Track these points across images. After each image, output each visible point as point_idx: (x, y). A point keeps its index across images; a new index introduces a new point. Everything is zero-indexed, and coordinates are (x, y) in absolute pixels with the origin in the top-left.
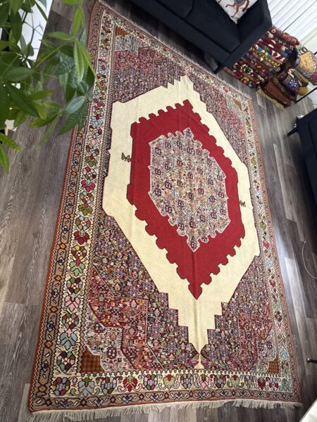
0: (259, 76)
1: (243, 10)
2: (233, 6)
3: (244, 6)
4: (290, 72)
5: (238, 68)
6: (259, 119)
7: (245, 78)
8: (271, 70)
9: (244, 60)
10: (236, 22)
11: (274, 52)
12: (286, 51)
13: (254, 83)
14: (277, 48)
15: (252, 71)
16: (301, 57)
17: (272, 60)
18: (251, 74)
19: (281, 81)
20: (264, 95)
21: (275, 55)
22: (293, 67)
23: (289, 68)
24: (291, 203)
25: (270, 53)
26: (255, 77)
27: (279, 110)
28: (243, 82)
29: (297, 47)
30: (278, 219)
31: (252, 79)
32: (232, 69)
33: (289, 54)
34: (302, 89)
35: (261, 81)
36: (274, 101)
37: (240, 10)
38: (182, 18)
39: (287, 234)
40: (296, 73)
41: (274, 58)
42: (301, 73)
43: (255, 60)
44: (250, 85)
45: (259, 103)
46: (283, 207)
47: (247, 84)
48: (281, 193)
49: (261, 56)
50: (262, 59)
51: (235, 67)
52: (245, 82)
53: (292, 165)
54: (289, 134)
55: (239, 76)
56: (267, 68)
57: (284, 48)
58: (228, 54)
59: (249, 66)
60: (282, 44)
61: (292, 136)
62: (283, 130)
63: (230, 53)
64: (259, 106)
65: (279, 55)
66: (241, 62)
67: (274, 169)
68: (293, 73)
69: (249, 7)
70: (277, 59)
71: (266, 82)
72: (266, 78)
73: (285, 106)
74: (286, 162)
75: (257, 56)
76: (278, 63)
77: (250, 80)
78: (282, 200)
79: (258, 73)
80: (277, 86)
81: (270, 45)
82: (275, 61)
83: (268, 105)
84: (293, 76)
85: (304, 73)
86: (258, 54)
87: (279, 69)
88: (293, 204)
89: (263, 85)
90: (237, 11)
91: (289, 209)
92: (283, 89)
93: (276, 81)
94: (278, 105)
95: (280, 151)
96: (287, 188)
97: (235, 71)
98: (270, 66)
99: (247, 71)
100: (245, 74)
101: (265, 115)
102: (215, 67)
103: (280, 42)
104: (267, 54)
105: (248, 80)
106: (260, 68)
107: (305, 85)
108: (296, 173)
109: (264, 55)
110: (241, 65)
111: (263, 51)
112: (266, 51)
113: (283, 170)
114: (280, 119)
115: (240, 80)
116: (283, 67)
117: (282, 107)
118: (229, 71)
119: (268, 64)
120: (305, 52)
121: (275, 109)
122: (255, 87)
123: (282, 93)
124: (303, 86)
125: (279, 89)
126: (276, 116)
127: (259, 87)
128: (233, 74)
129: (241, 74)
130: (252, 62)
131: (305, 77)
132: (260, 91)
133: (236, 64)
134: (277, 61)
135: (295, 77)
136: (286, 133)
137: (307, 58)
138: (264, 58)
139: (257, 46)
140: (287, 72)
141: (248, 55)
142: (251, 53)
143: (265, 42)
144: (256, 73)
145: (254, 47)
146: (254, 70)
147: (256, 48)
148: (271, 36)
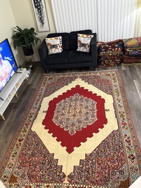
0: (116, 60)
1: (88, 47)
2: (84, 48)
3: (87, 46)
5: (105, 63)
7: (111, 64)
8: (118, 55)
9: (104, 59)
10: (89, 52)
11: (113, 49)
12: (119, 46)
14: (114, 47)
15: (111, 61)
16: (127, 43)
17: (115, 52)
19: (128, 55)
20: (126, 65)
21: (115, 50)
22: (127, 48)
26: (115, 61)
28: (111, 66)
29: (124, 41)
31: (114, 63)
32: (103, 65)
33: (121, 46)
35: (118, 61)
36: (133, 64)
37: (87, 48)
42: (133, 47)
43: (108, 57)
44: (116, 65)
45: (124, 69)
47: (114, 66)
50: (111, 55)
55: (108, 65)
56: (116, 56)
57: (117, 46)
58: (91, 62)
59: (108, 60)
63: (91, 61)
65: (116, 49)
66: (104, 61)
68: (130, 50)
69: (89, 45)
72: (119, 59)
75: (107, 55)
80: (129, 58)
81: (109, 49)
83: (130, 67)
84: (132, 51)
86: (107, 54)
87: (122, 53)
89: (122, 61)
90: (86, 49)
93: (126, 57)
98: (116, 54)
99: (110, 62)
100: (110, 63)
103: (113, 45)
104: (111, 52)
105: (113, 64)
109: (110, 53)
111: (109, 52)
112: (110, 51)
118: (102, 66)
119: (115, 54)
120: (131, 40)
121: (136, 67)
122: (119, 65)
123: (134, 59)
125: (131, 58)
127: (121, 63)
128: (105, 66)
131: (137, 47)
132: (123, 64)
133: (102, 62)
134: (118, 51)
138: (111, 53)
139: (104, 52)
140: (127, 51)
141: (104, 57)
142: (104, 56)
143: (106, 49)
144: (113, 60)
145: (103, 53)
146: (112, 60)
147: (104, 53)
148: (107, 46)
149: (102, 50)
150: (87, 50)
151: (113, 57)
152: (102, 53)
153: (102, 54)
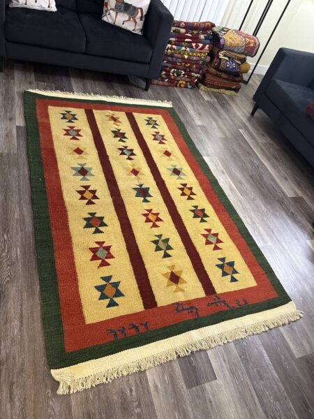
0: (193, 74)
1: (141, 18)
2: (129, 20)
3: (139, 15)
4: (221, 56)
5: (168, 75)
6: (213, 112)
7: (181, 82)
8: (201, 62)
9: (169, 65)
10: (140, 33)
11: (194, 45)
12: (206, 38)
13: (191, 83)
14: (196, 39)
15: (183, 73)
16: (224, 37)
17: (197, 53)
18: (184, 75)
19: (217, 68)
20: (209, 89)
21: (197, 46)
22: (222, 49)
23: (218, 53)
24: (286, 179)
25: (192, 47)
26: (190, 76)
27: (231, 97)
28: (180, 87)
29: (215, 29)
30: (278, 201)
31: (187, 80)
32: (163, 80)
33: (210, 40)
34: (243, 67)
35: (197, 77)
36: (222, 90)
37: (138, 20)
38: (83, 53)
39: (296, 213)
40: (228, 54)
41: (197, 50)
42: (233, 51)
43: (180, 60)
44: (189, 87)
45: (206, 98)
46: (279, 187)
47: (186, 87)
48: (270, 174)
49: (184, 54)
50: (186, 57)
51: (164, 76)
52: (182, 85)
53: (270, 141)
54: (253, 114)
55: (173, 83)
56: (196, 63)
57: (202, 37)
58: (148, 66)
59: (178, 69)
60: (198, 34)
61: (256, 114)
62: (243, 112)
63: (149, 63)
64: (208, 101)
65: (201, 45)
66: (168, 69)
67: (249, 152)
68: (225, 56)
70: (201, 49)
71: (204, 76)
72: (201, 72)
73: (236, 90)
74: (261, 140)
75: (179, 56)
76: (205, 53)
77: (187, 82)
78: (274, 180)
79: (191, 71)
80: (216, 75)
81: (186, 40)
82: (200, 53)
83: (217, 97)
84: (227, 59)
85: (236, 50)
86: (180, 53)
87: (208, 59)
88: (289, 180)
89: (202, 81)
90: (136, 22)
91: (286, 186)
92: (223, 75)
93: (213, 70)
94: (228, 92)
95: (250, 134)
96: (274, 166)
97: (166, 80)
98: (198, 58)
99: (178, 75)
100: (178, 79)
101: (218, 107)
102: (143, 84)
103: (195, 32)
104: (188, 49)
105: (184, 82)
106: (189, 65)
107: (244, 61)
108: (277, 147)
109: (186, 52)
110: (169, 72)
111: (183, 48)
112: (186, 47)
113: (262, 149)
114: (236, 104)
115: (176, 86)
116: (212, 54)
117: (233, 92)
118: (161, 83)
119: (195, 58)
120: (227, 31)
121: (227, 98)
122: (195, 86)
123: (225, 79)
124: (242, 63)
125: (219, 76)
126: (230, 102)
127: (200, 84)
128: (167, 84)
129: (174, 80)
130: (178, 64)
131: (239, 53)
132: (202, 87)
133: (164, 73)
134: (203, 51)
135: (229, 58)
136: (248, 115)
137: (231, 35)
138: (188, 54)
139: (174, 46)
140: (218, 57)
141: (170, 58)
142: (172, 55)
143: (180, 39)
144: (188, 72)
145: (171, 49)
146: (184, 71)
147: (174, 49)
148: (183, 31)
149: (171, 39)
150: (137, 27)
151: (189, 64)
152: (169, 46)
153: (167, 50)
